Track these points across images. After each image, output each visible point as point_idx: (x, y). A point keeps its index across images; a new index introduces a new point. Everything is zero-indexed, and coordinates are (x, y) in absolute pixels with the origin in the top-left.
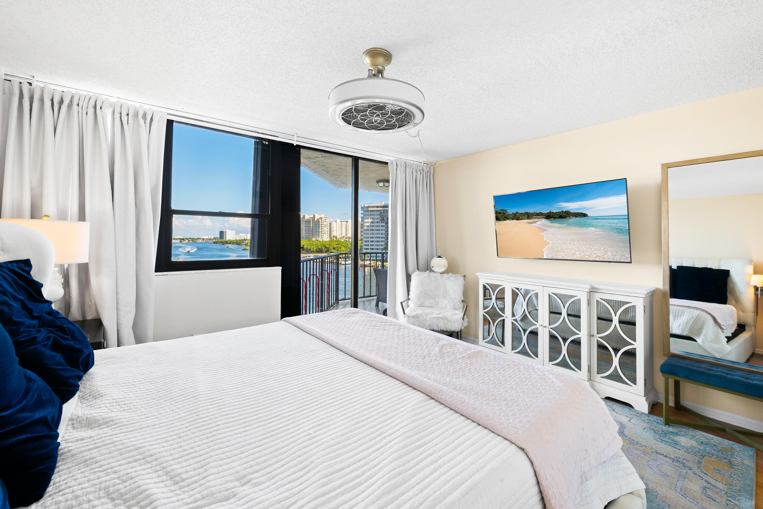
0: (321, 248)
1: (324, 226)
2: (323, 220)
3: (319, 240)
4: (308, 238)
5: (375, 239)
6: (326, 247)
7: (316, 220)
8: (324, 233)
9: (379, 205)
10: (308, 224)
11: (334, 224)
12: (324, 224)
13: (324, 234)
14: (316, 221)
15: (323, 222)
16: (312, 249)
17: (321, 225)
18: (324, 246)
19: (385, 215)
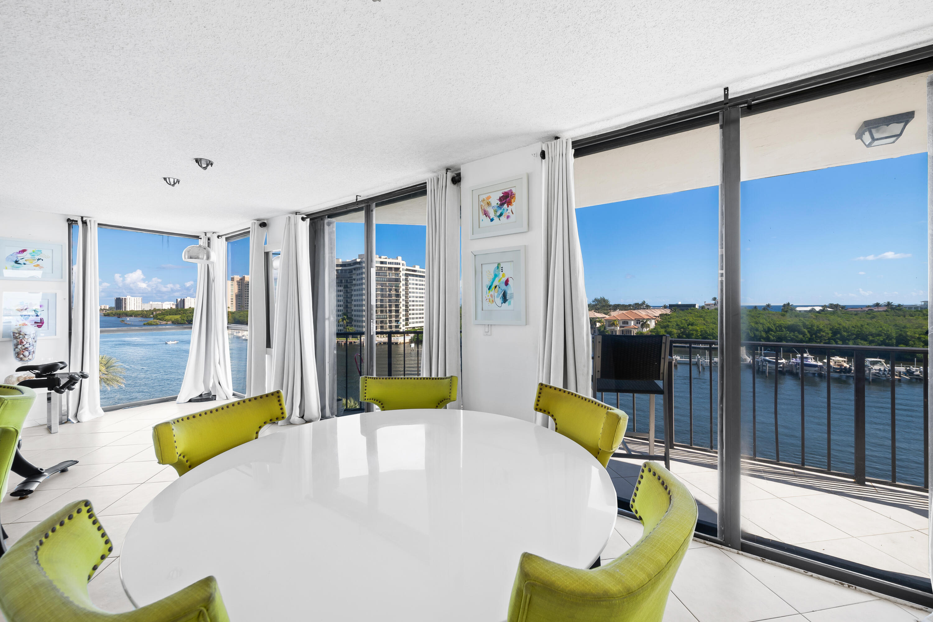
19: (343, 276)
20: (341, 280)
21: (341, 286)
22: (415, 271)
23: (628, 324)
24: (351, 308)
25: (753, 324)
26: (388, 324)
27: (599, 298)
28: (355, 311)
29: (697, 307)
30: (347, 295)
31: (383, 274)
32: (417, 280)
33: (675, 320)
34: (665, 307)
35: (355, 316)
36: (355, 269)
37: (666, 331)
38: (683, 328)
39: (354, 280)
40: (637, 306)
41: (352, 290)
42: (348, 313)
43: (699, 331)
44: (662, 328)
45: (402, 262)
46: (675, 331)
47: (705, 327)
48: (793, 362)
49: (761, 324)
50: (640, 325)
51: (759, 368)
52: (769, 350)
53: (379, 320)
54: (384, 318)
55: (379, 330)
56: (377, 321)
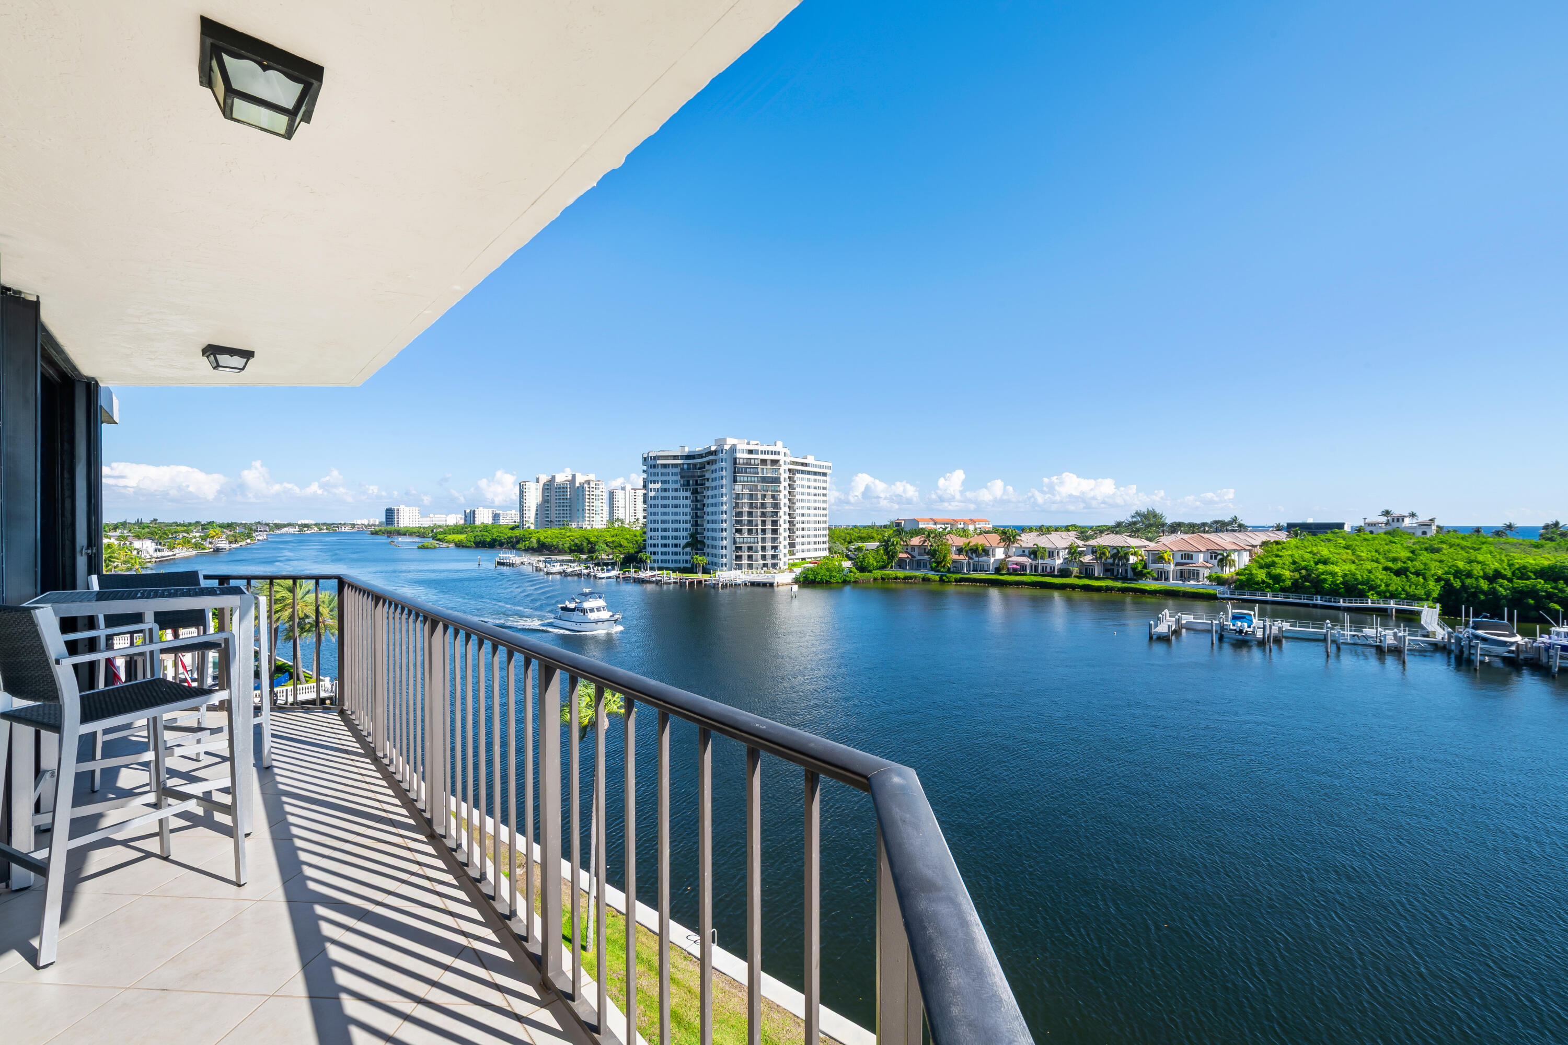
0: (579, 543)
1: (594, 497)
2: (591, 486)
3: (584, 527)
4: (561, 523)
5: (670, 526)
6: (589, 542)
7: (577, 484)
8: (594, 512)
9: (679, 454)
10: (561, 494)
11: (619, 495)
12: (594, 493)
13: (594, 515)
14: (578, 487)
15: (591, 489)
16: (561, 546)
17: (587, 497)
18: (587, 539)
19: (691, 474)
20: (688, 481)
21: (686, 491)
22: (806, 465)
23: (1192, 559)
24: (703, 525)
25: (1461, 564)
26: (761, 553)
27: (1144, 510)
28: (709, 530)
29: (1347, 528)
30: (697, 505)
31: (752, 470)
32: (809, 480)
33: (1290, 552)
34: (1279, 528)
35: (708, 538)
36: (707, 463)
37: (1269, 575)
38: (1305, 568)
39: (708, 480)
40: (1220, 526)
41: (704, 496)
42: (698, 533)
43: (1339, 574)
44: (1261, 567)
45: (782, 450)
46: (1287, 574)
47: (1353, 567)
48: (1544, 643)
49: (1479, 563)
50: (1216, 562)
51: (1462, 652)
52: (1485, 617)
53: (745, 546)
54: (754, 543)
55: (745, 562)
56: (741, 547)
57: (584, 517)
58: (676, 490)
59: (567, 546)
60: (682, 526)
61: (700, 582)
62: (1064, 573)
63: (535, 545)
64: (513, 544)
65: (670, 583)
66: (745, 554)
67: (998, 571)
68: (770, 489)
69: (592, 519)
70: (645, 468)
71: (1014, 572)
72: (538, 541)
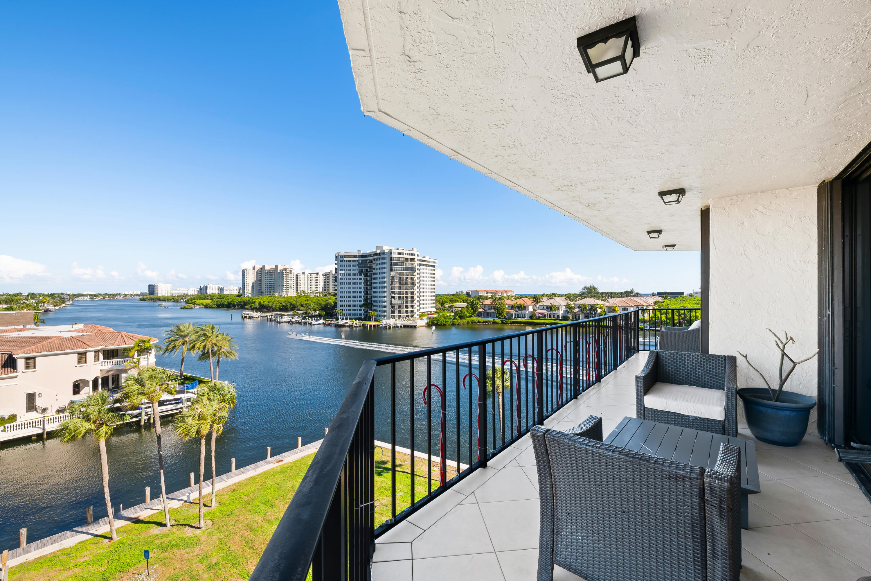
0: (285, 305)
1: (289, 278)
2: (287, 272)
3: (283, 295)
4: (269, 293)
5: (352, 295)
6: (291, 304)
7: (279, 271)
8: (289, 287)
9: (357, 254)
10: (269, 276)
11: (302, 277)
12: (289, 276)
13: (289, 289)
14: (279, 272)
15: (287, 274)
16: (274, 307)
17: (285, 278)
18: (290, 302)
19: (364, 266)
20: (362, 270)
21: (361, 275)
22: (424, 261)
24: (371, 294)
26: (405, 309)
27: (588, 286)
28: (375, 297)
29: (685, 295)
30: (367, 283)
31: (401, 264)
32: (426, 269)
34: (654, 295)
35: (375, 301)
36: (374, 260)
39: (374, 269)
40: (628, 294)
41: (372, 278)
42: (368, 299)
45: (416, 253)
53: (396, 306)
54: (402, 304)
55: (397, 314)
56: (394, 306)
57: (282, 290)
58: (355, 275)
59: (278, 306)
60: (358, 295)
61: (374, 326)
62: (565, 318)
63: (258, 306)
64: (242, 306)
65: (357, 327)
66: (397, 310)
67: (531, 317)
68: (410, 274)
69: (287, 291)
70: (337, 262)
71: (539, 318)
72: (260, 304)
